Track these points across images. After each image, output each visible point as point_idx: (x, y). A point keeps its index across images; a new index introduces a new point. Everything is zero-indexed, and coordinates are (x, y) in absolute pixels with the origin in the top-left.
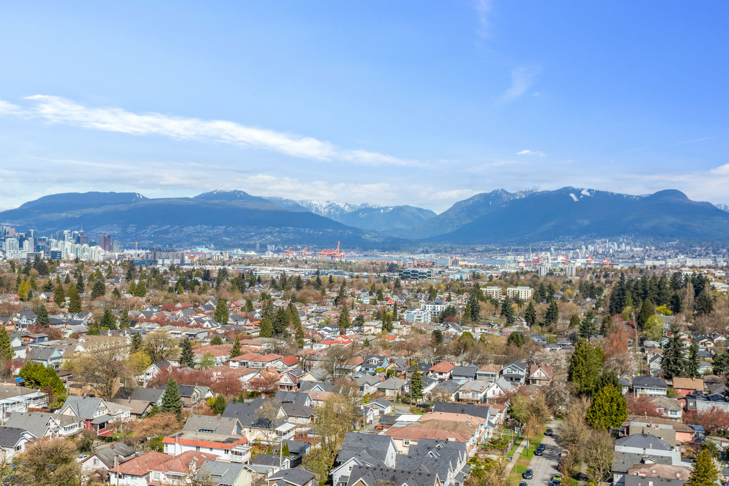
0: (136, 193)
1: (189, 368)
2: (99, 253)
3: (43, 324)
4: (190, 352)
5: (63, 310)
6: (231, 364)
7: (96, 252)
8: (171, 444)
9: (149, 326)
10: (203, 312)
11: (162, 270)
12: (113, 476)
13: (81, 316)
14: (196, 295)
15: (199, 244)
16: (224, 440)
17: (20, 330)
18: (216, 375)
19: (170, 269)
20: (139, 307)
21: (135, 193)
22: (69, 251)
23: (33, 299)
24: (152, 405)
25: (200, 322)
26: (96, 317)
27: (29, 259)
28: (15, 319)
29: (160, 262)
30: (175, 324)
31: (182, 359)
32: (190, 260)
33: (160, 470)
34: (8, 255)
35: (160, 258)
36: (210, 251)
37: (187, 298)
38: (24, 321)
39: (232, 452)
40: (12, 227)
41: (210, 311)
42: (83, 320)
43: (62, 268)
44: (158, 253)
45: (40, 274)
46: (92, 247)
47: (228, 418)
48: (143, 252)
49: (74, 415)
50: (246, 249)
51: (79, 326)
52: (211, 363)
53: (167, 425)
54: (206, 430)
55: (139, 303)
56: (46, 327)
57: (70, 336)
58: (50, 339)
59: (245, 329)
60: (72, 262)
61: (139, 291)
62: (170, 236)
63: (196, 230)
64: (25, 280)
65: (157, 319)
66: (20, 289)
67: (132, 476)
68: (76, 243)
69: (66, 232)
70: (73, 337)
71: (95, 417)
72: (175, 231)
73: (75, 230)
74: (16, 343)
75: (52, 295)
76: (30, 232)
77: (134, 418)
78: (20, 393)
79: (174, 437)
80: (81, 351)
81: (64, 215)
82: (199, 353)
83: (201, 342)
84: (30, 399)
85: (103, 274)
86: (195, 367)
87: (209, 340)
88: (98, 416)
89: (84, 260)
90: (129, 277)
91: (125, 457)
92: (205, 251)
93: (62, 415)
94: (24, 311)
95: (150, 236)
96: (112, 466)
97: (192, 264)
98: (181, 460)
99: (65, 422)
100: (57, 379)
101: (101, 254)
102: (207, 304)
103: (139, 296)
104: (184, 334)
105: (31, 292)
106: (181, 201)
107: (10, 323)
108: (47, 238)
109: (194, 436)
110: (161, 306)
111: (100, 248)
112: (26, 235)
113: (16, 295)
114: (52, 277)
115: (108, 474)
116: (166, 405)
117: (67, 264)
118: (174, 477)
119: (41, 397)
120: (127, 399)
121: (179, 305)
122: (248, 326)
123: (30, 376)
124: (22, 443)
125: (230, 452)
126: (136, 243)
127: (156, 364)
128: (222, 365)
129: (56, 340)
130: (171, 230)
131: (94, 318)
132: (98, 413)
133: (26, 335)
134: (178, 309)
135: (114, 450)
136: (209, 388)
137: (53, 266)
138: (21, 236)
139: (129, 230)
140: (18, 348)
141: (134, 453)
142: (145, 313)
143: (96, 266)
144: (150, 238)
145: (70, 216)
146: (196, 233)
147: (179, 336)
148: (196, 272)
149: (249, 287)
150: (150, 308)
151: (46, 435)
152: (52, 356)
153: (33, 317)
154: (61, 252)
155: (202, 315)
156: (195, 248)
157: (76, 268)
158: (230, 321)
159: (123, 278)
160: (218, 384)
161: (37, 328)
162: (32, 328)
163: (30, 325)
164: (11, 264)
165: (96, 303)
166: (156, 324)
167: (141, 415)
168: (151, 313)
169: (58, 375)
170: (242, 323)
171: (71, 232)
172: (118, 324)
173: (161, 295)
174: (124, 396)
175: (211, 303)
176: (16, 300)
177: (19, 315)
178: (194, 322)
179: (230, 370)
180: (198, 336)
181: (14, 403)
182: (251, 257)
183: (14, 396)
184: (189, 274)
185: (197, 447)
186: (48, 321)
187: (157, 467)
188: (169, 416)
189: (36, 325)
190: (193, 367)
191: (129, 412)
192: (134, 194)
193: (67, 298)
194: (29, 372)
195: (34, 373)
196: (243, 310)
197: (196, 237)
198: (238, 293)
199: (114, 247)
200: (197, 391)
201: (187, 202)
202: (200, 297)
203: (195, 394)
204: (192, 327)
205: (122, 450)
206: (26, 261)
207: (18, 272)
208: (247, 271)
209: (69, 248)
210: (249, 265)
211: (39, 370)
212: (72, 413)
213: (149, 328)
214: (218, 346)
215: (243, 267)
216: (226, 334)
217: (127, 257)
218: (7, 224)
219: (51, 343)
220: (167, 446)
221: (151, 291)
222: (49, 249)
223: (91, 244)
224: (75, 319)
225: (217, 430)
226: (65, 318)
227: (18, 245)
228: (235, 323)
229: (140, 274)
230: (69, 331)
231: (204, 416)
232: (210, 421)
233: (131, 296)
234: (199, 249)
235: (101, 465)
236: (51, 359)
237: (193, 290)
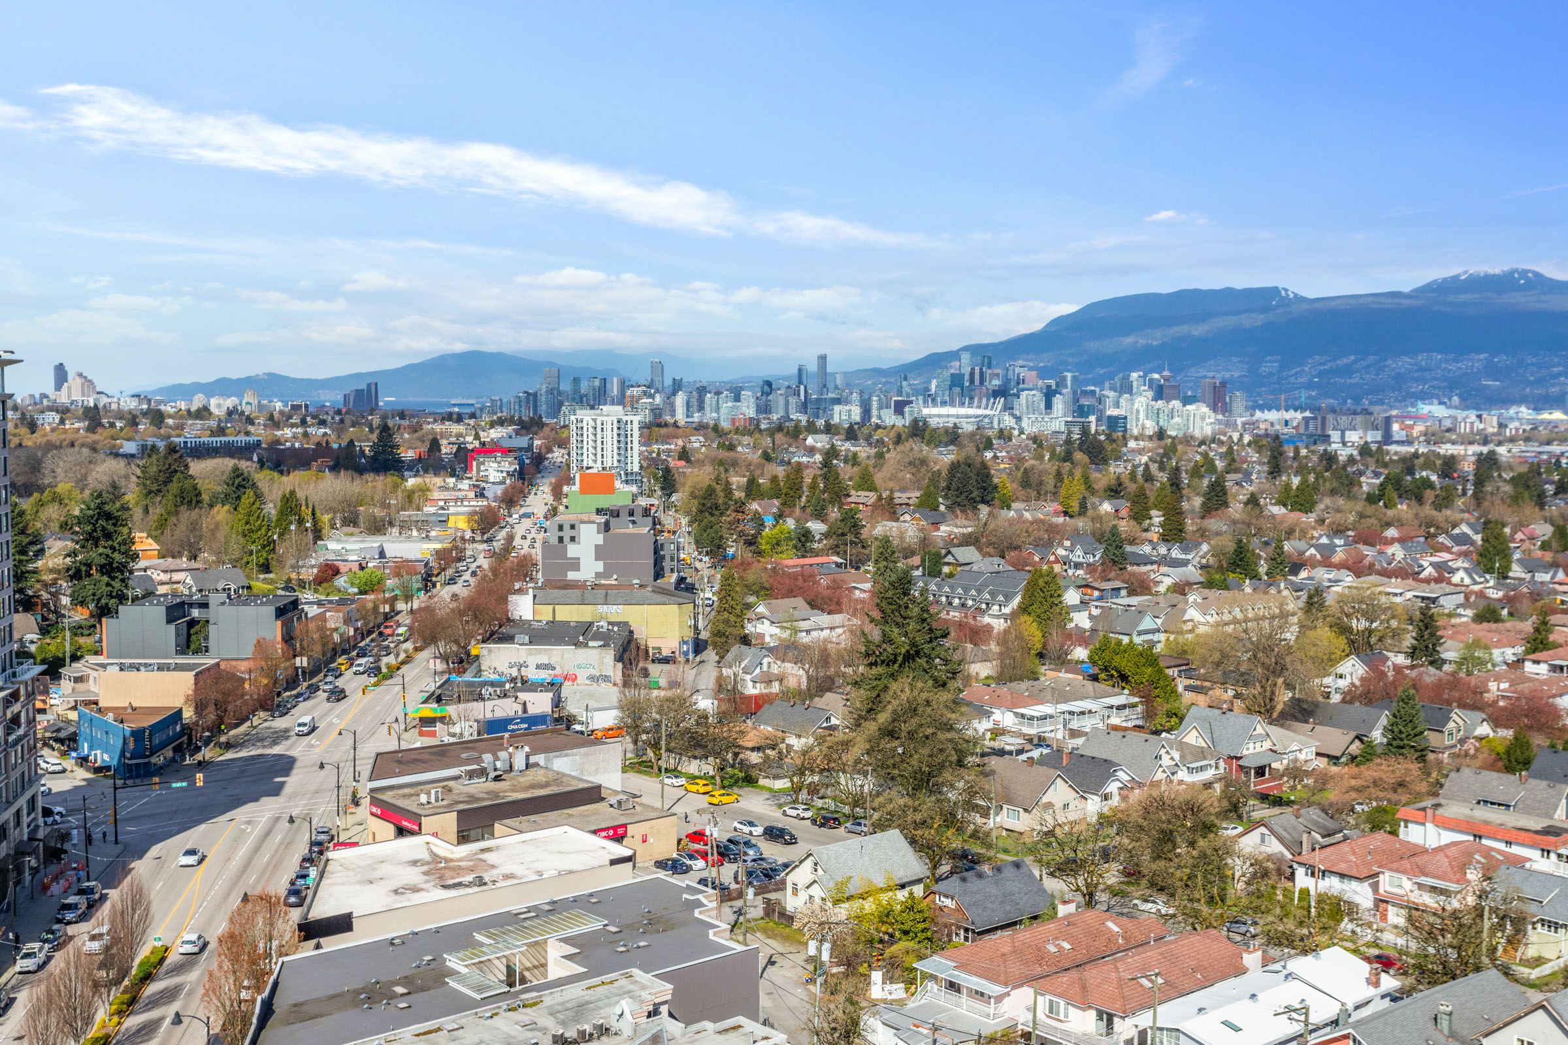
0: (1280, 287)
1: (1432, 670)
2: (1203, 418)
3: (1115, 562)
4: (1432, 635)
5: (1148, 535)
6: (1529, 667)
7: (1198, 417)
8: (1416, 823)
9: (1331, 576)
10: (1448, 550)
11: (1343, 454)
12: (1300, 872)
13: (1186, 550)
14: (1428, 510)
15: (1425, 397)
16: (1539, 827)
17: (1070, 572)
18: (1496, 689)
19: (1361, 454)
20: (1304, 534)
21: (1277, 288)
22: (1142, 416)
23: (1090, 513)
24: (1362, 741)
25: (1443, 573)
26: (1216, 553)
27: (1070, 433)
28: (1061, 552)
29: (1335, 436)
30: (1387, 574)
31: (1414, 648)
32: (1404, 433)
33: (1404, 872)
34: (1025, 423)
35: (1334, 429)
36: (1453, 412)
37: (1410, 516)
38: (1078, 555)
39: (1560, 856)
40: (1031, 369)
41: (1464, 548)
42: (1189, 557)
43: (1133, 451)
44: (1330, 418)
45: (1092, 462)
46: (1188, 407)
47: (1544, 784)
48: (1296, 416)
49: (1204, 745)
50: (1540, 405)
51: (1184, 569)
52: (1481, 662)
53: (1401, 784)
54: (1492, 803)
55: (1303, 525)
56: (1121, 569)
57: (1168, 589)
58: (1132, 592)
59: (1556, 592)
60: (1150, 438)
61: (1301, 501)
62: (1355, 379)
63: (1416, 364)
64: (1071, 474)
65: (1347, 560)
66: (1063, 492)
67: (1342, 876)
68: (1156, 399)
69: (1134, 375)
70: (1175, 591)
71: (1245, 752)
72: (1368, 366)
73: (1152, 371)
74: (1072, 597)
75: (1125, 506)
76: (1065, 378)
77: (1322, 763)
78: (1092, 694)
79: (1424, 809)
80: (1196, 619)
81: (1129, 340)
82: (1451, 638)
83: (1450, 615)
84: (1111, 707)
85: (1217, 462)
86: (1446, 668)
87: (1470, 613)
88: (1253, 751)
89: (1173, 433)
90: (1275, 470)
91: (1323, 837)
92: (1439, 411)
93: (1181, 742)
94: (1076, 537)
95: (1311, 381)
96: (1298, 850)
97: (1409, 442)
98: (1447, 857)
99: (1189, 758)
100: (1160, 671)
101: (1208, 421)
102: (1456, 531)
103: (1300, 510)
104: (1409, 595)
105: (1084, 498)
106: (1382, 300)
107: (1052, 558)
108: (1098, 390)
109: (1467, 811)
110: (1351, 533)
111: (1204, 409)
112: (1057, 385)
113: (1055, 504)
114: (1117, 469)
115: (1291, 867)
116: (1395, 743)
117: (1142, 443)
118: (1434, 889)
119: (1133, 706)
120: (1306, 722)
121: (1392, 532)
122: (1560, 584)
123: (1110, 662)
124: (1113, 787)
125: (1553, 856)
126: (1283, 397)
127: (1358, 656)
128: (1505, 667)
129: (1141, 595)
130: (1358, 366)
131: (1213, 555)
132: (1251, 745)
133: (1084, 583)
134: (1392, 541)
135: (1300, 820)
136: (1484, 716)
137: (1114, 446)
138: (1049, 387)
139: (1265, 369)
140: (1076, 609)
141: (1341, 831)
142: (1318, 547)
143: (1199, 446)
144: (1309, 386)
145: (1142, 342)
146: (1416, 371)
147: (1398, 600)
148: (1422, 459)
149: (1556, 494)
150: (1328, 536)
151: (1155, 779)
152: (1141, 628)
153: (1095, 549)
154: (1125, 418)
155: (1446, 556)
156: (1413, 406)
157: (1161, 451)
158: (1517, 571)
159: (1259, 472)
160: (1503, 709)
161: (1103, 571)
162: (1095, 571)
163: (1089, 565)
164: (1034, 442)
165: (1213, 524)
166: (1343, 571)
167: (1337, 758)
168: (1332, 548)
169: (1162, 664)
170: (1543, 577)
171: (1144, 377)
172: (1263, 568)
173: (1349, 511)
174: (1299, 715)
175: (1465, 528)
176: (1057, 514)
177: (1067, 543)
178: (1429, 571)
179: (1530, 680)
180: (1442, 601)
181: (1083, 713)
182: (1555, 425)
183: (1082, 698)
184: (1409, 463)
185: (1475, 836)
186: (1124, 557)
187: (1395, 865)
188: (1405, 766)
189: (1102, 564)
190: (1439, 668)
191: (1314, 749)
192: (1275, 291)
193: (1154, 513)
194: (1107, 655)
195: (1117, 658)
196: (1545, 546)
197: (1416, 380)
198: (1529, 509)
199: (1234, 405)
200: (1458, 719)
201: (1396, 301)
202: (1441, 516)
203: (1451, 725)
204: (1427, 581)
205: (1316, 823)
206: (1064, 437)
207: (1050, 460)
208: (1545, 457)
209: (1141, 409)
210: (1549, 443)
211: (1125, 652)
212: (1200, 740)
213: (1330, 580)
214: (1493, 626)
215: (1534, 447)
216: (1509, 601)
217: (1262, 426)
218: (1021, 363)
219: (1134, 601)
220: (1406, 827)
221: (1327, 501)
222: (1102, 411)
223: (1187, 401)
224: (1174, 556)
225: (1520, 806)
226: (1155, 553)
227: (1042, 406)
228: (1528, 576)
229: (1295, 464)
230: (1166, 579)
231: (1487, 772)
232: (1501, 784)
233: (1283, 510)
234: (1424, 408)
235: (1275, 847)
236: (1140, 633)
237: (1420, 500)
